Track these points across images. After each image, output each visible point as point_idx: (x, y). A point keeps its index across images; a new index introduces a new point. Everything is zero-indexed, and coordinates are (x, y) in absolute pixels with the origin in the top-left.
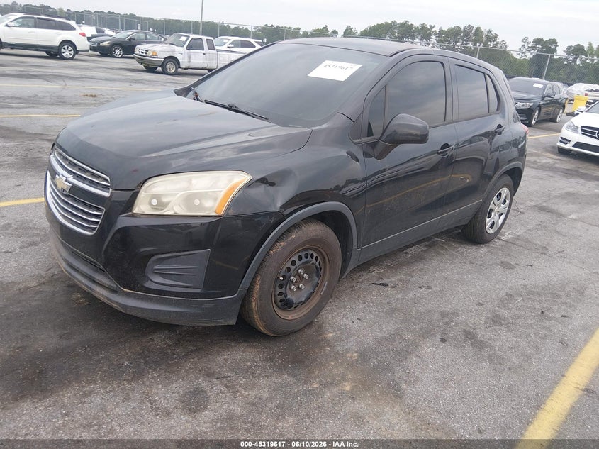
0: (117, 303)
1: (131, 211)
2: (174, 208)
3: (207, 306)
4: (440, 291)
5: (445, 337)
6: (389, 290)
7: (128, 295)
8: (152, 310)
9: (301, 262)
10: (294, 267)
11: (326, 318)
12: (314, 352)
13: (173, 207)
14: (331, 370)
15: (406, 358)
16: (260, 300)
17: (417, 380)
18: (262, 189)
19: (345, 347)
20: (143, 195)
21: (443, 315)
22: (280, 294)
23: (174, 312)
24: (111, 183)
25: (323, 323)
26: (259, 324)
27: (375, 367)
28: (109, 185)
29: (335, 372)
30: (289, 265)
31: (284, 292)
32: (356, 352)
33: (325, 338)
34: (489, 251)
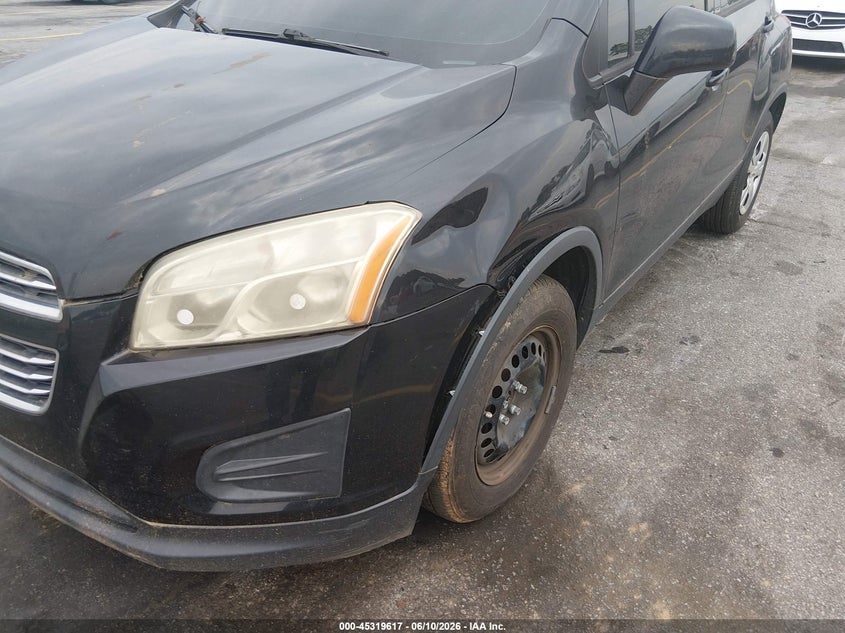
0: (140, 552)
1: (127, 344)
2: (239, 321)
3: (356, 525)
4: (717, 343)
5: (777, 445)
6: (636, 362)
7: (164, 533)
8: (229, 558)
9: (518, 369)
10: (507, 383)
11: (554, 449)
12: (564, 539)
13: (235, 321)
14: (614, 578)
15: (737, 511)
16: (456, 473)
17: (781, 561)
18: (445, 237)
19: (618, 513)
20: (150, 302)
21: (751, 395)
22: (487, 442)
23: (280, 553)
24: (58, 282)
25: (552, 462)
26: (454, 513)
27: (693, 549)
28: (54, 288)
29: (625, 579)
30: (498, 382)
31: (492, 438)
32: (643, 519)
33: (571, 498)
34: (747, 245)
